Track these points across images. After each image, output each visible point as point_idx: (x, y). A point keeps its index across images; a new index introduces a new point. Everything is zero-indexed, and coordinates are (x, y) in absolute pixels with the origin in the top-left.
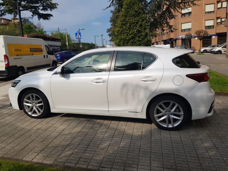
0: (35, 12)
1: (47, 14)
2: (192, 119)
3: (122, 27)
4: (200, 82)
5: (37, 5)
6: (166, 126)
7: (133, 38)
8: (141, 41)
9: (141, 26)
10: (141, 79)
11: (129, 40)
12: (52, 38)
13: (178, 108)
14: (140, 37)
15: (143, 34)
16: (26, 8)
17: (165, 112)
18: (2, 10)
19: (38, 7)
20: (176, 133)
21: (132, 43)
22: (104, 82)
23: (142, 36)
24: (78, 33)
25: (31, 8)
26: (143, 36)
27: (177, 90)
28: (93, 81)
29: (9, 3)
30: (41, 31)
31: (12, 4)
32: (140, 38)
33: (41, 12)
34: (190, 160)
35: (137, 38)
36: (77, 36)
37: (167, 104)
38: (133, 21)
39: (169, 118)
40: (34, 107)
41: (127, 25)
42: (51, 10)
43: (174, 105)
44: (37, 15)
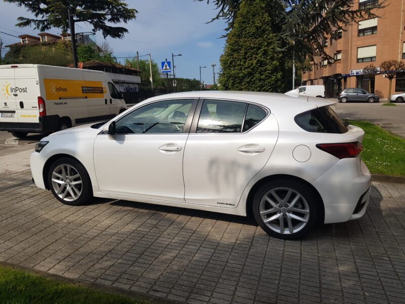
0: (99, 25)
1: (119, 28)
2: (325, 223)
3: (232, 55)
4: (340, 159)
5: (102, 12)
6: (279, 231)
7: (250, 74)
8: (264, 80)
9: (266, 55)
10: (239, 148)
11: (244, 77)
12: (125, 69)
13: (300, 200)
14: (263, 73)
15: (269, 67)
16: (83, 17)
17: (278, 207)
18: (44, 20)
19: (103, 15)
20: (297, 244)
21: (248, 82)
22: (178, 150)
23: (266, 71)
24: (166, 63)
25: (92, 16)
26: (268, 71)
27: (299, 170)
28: (161, 148)
29: (56, 8)
30: (109, 57)
31: (60, 10)
32: (263, 75)
33: (108, 24)
34: (305, 291)
35: (257, 75)
36: (164, 68)
37: (282, 194)
38: (252, 45)
39: (285, 218)
40: (68, 186)
41: (241, 52)
42: (126, 22)
43: (293, 196)
44: (101, 30)
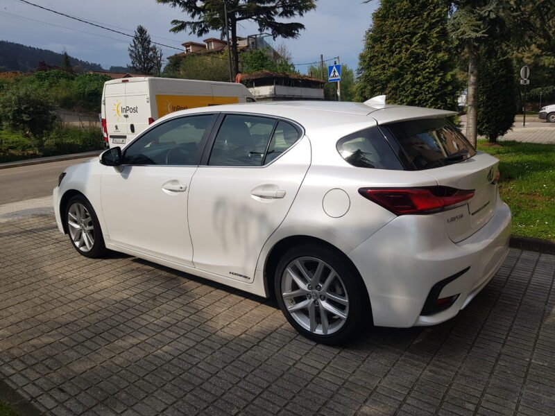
0: (266, 22)
1: (292, 24)
2: (374, 324)
4: (398, 215)
5: (272, 4)
6: (307, 327)
7: (398, 76)
8: (421, 84)
9: (426, 43)
10: (252, 191)
11: (388, 81)
12: (303, 80)
14: (419, 73)
15: (430, 63)
16: (246, 14)
17: (307, 289)
18: (201, 22)
19: (273, 8)
22: (181, 191)
23: (424, 70)
24: (334, 68)
25: (258, 11)
26: (427, 70)
27: (330, 231)
29: (213, 5)
31: (217, 7)
32: (418, 76)
33: (278, 19)
35: (408, 77)
36: (332, 74)
38: (403, 29)
39: (316, 308)
40: (83, 231)
42: (301, 15)
43: (326, 273)
44: (270, 28)
